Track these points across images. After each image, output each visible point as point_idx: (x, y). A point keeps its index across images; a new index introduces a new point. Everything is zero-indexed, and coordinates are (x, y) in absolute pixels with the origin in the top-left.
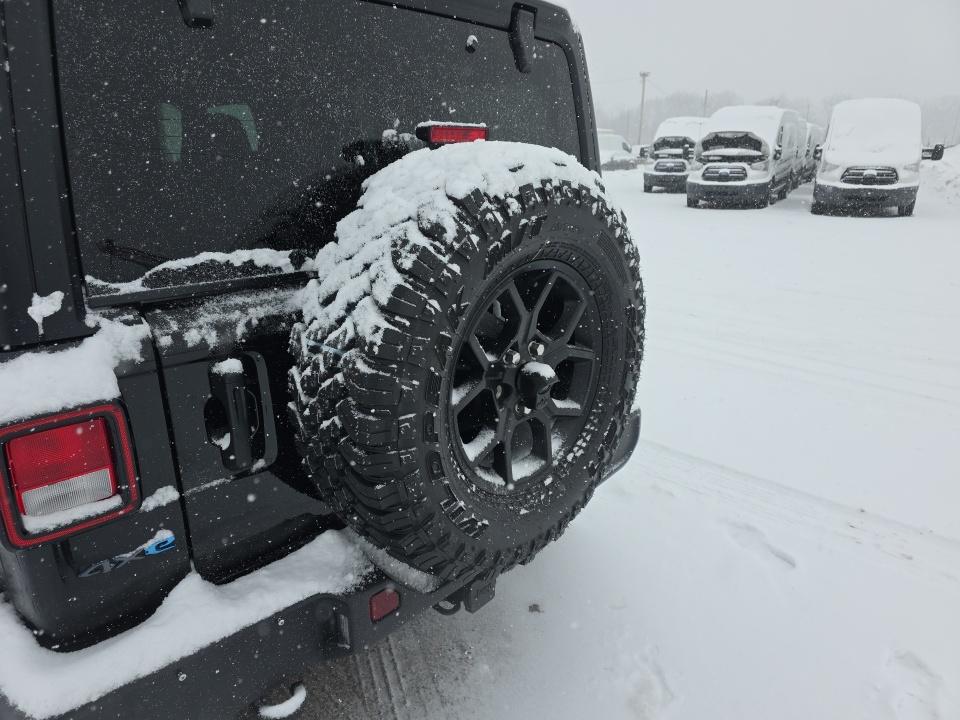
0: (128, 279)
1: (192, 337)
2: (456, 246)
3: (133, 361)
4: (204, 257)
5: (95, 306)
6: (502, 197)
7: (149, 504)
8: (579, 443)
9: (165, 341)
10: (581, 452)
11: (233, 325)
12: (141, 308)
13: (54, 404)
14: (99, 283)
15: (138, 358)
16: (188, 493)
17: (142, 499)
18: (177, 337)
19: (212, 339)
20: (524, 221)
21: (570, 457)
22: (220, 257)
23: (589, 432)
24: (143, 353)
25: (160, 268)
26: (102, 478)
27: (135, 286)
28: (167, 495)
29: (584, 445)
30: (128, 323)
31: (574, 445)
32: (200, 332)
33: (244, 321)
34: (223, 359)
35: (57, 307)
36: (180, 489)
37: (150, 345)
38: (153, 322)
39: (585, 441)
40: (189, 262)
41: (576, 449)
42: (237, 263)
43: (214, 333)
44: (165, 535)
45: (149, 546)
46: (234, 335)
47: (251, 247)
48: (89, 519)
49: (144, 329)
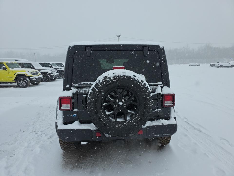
0: (76, 84)
1: (81, 91)
2: (101, 83)
3: (74, 93)
4: (85, 82)
5: (73, 87)
6: (110, 77)
7: (74, 110)
8: (133, 119)
9: (78, 91)
10: (133, 121)
11: (86, 91)
12: (77, 87)
13: (65, 96)
14: (73, 84)
15: (75, 93)
16: (79, 110)
17: (74, 109)
18: (80, 91)
19: (83, 92)
20: (114, 80)
21: (131, 121)
22: (87, 83)
23: (136, 118)
24: (76, 92)
25: (80, 83)
26: (69, 105)
27: (77, 85)
28: (76, 110)
29: (134, 120)
30: (75, 89)
31: (132, 119)
32: (82, 91)
33: (88, 90)
34: (84, 94)
35: (69, 86)
36: (78, 109)
37: (77, 92)
38: (78, 89)
39: (134, 119)
40: (83, 83)
41: (132, 120)
42: (89, 84)
43: (84, 91)
44: (75, 115)
45: (74, 115)
46: (86, 92)
47: (91, 82)
48: (67, 109)
49: (77, 90)
